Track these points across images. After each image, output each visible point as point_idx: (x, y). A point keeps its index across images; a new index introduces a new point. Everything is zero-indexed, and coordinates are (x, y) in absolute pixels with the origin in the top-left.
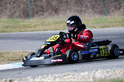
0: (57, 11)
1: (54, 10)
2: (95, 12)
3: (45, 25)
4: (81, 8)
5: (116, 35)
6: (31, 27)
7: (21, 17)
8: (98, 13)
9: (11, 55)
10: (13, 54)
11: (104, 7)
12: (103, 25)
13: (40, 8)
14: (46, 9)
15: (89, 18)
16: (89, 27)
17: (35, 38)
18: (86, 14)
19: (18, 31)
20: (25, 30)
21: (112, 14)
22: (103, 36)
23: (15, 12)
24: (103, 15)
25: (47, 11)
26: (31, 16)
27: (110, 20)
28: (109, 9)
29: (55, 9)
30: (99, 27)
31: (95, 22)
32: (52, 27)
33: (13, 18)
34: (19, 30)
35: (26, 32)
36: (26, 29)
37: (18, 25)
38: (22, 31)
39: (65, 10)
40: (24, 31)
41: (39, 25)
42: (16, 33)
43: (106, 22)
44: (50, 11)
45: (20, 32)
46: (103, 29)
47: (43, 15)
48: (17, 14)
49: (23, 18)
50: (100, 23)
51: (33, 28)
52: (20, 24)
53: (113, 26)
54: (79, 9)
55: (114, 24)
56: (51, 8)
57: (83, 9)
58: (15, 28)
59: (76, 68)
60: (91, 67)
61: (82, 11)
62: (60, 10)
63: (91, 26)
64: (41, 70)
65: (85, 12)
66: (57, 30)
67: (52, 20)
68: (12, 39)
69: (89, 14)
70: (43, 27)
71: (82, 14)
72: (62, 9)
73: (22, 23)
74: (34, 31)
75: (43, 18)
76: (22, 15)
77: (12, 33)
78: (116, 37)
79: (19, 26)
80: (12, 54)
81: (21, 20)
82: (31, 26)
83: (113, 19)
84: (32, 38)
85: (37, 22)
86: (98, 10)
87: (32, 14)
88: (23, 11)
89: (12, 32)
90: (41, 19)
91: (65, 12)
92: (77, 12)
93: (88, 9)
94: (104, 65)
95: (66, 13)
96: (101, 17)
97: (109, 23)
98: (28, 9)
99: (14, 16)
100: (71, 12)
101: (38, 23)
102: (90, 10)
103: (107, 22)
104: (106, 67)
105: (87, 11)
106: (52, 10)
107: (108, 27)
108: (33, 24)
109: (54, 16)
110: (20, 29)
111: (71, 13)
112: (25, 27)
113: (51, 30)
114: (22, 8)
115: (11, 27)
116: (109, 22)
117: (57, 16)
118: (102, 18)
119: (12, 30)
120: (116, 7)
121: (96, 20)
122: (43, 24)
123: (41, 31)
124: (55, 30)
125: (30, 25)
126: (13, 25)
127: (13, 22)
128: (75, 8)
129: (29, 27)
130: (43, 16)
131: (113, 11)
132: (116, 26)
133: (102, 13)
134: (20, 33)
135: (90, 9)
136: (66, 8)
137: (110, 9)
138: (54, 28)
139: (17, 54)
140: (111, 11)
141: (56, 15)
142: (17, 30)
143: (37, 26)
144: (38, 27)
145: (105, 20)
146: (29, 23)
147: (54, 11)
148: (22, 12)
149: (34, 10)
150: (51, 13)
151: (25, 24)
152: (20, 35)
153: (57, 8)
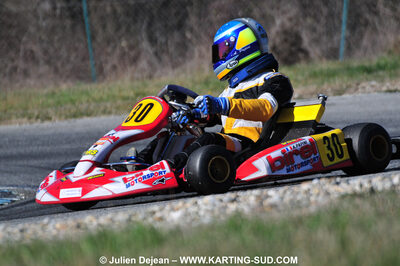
12: (73, 110)
86: (69, 67)
107: (89, 114)
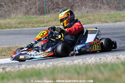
2: (110, 7)
3: (58, 21)
4: (96, 4)
6: (44, 23)
7: (37, 14)
8: (113, 9)
13: (56, 5)
14: (61, 5)
16: (101, 22)
18: (102, 10)
19: (30, 27)
20: (38, 25)
23: (31, 9)
30: (111, 22)
31: (108, 17)
35: (38, 28)
37: (31, 20)
38: (35, 27)
41: (52, 21)
42: (28, 28)
45: (33, 27)
46: (115, 23)
47: (59, 11)
48: (33, 10)
50: (113, 18)
51: (45, 23)
52: (33, 20)
56: (67, 4)
57: (99, 5)
58: (28, 24)
61: (97, 6)
68: (24, 35)
73: (35, 19)
77: (25, 29)
79: (32, 22)
82: (44, 22)
89: (24, 27)
91: (81, 8)
92: (93, 8)
100: (86, 8)
101: (52, 19)
102: (106, 6)
103: (120, 17)
108: (46, 20)
110: (32, 25)
114: (38, 5)
115: (24, 23)
116: (122, 17)
119: (25, 25)
125: (43, 21)
128: (90, 4)
129: (42, 23)
130: (59, 13)
136: (82, 4)
142: (30, 26)
144: (51, 22)
146: (42, 19)
147: (69, 8)
152: (32, 30)
153: (72, 4)
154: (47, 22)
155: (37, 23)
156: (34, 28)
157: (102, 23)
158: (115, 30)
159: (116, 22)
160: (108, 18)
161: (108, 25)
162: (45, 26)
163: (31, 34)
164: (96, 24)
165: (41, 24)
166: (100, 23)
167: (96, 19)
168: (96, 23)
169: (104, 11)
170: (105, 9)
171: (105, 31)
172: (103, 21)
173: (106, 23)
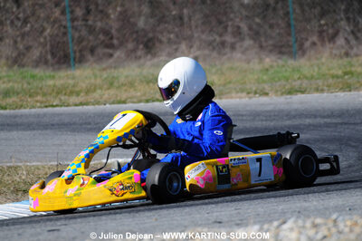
0: (150, 44)
1: (142, 43)
2: (261, 47)
3: (119, 87)
4: (221, 35)
5: (328, 116)
6: (78, 94)
7: (46, 62)
8: (271, 51)
9: (23, 177)
10: (28, 174)
11: (289, 35)
13: (101, 37)
14: (118, 39)
15: (245, 66)
16: (248, 93)
17: (90, 124)
18: (238, 55)
19: (38, 104)
20: (61, 100)
21: (313, 52)
22: (290, 119)
23: (28, 48)
24: (285, 57)
25: (121, 44)
26: (74, 59)
27: (306, 71)
28: (302, 39)
29: (145, 39)
30: (277, 91)
31: (265, 77)
32: (139, 94)
33: (23, 66)
34: (41, 102)
35: (64, 109)
36: (63, 98)
37: (40, 85)
38: (53, 106)
39: (175, 43)
40: (57, 106)
41: (101, 88)
42: (33, 110)
43: (296, 76)
44: (130, 46)
45: (46, 107)
46: (289, 96)
47: (111, 55)
48: (36, 53)
49: (52, 65)
50: (279, 80)
51: (82, 94)
52: (44, 83)
53: (317, 90)
54: (215, 40)
55: (320, 83)
56: (135, 36)
57: (229, 38)
58: (30, 96)
59: (218, 214)
60: (260, 210)
61: (223, 44)
62: (161, 42)
63: (254, 89)
64: (115, 219)
65: (233, 47)
66: (153, 101)
67: (137, 71)
68: (24, 130)
69: (243, 53)
70: (112, 92)
71: (225, 54)
72: (164, 39)
73: (51, 82)
74: (87, 104)
75: (110, 67)
76: (49, 57)
77: (23, 111)
78: (328, 120)
79: (41, 89)
80: (25, 173)
81: (48, 74)
82: (77, 89)
83: (316, 69)
84: (81, 125)
85: (96, 76)
87: (78, 54)
88: (52, 46)
89: (21, 107)
90: (104, 69)
91: (175, 47)
92: (211, 47)
93: (242, 40)
94: (298, 205)
95: (176, 50)
96: (280, 62)
97: (305, 81)
98: (65, 39)
99: (25, 60)
100: (191, 47)
101: (99, 81)
102: (248, 42)
103: (299, 78)
104: (305, 210)
105: (238, 46)
106: (137, 41)
108: (84, 85)
109: (142, 61)
110: (44, 99)
111: (192, 50)
112: (59, 91)
113: (135, 100)
114: (48, 38)
115: (18, 93)
116: (306, 78)
117: (151, 60)
118: (283, 66)
119: (22, 101)
120: (325, 34)
121: (267, 70)
122: (111, 85)
123: (108, 105)
124: (147, 101)
125: (74, 86)
126: (25, 86)
127: (24, 78)
128: (204, 37)
129: (72, 93)
130: (111, 61)
131: (314, 44)
132: (325, 88)
133: (282, 49)
134: (45, 110)
135: (247, 38)
136: (177, 36)
137: (307, 40)
138: (145, 95)
139: (40, 172)
140: (307, 44)
141: (149, 57)
142: (37, 101)
143: (95, 90)
144: (99, 91)
145: (293, 70)
146: (71, 82)
147: (141, 46)
148: (48, 47)
149: (84, 43)
150: (134, 50)
151: (59, 83)
152: (45, 115)
153: (151, 35)
154: (88, 92)
155: (58, 93)
156: (50, 109)
157: (250, 95)
158: (294, 117)
159: (290, 93)
160: (264, 82)
161: (270, 104)
162: (81, 104)
163: (46, 129)
164: (232, 98)
165: (69, 96)
166: (244, 94)
167: (230, 82)
168: (233, 95)
169: (244, 57)
170: (247, 49)
171: (264, 123)
172: (251, 89)
173: (260, 95)
